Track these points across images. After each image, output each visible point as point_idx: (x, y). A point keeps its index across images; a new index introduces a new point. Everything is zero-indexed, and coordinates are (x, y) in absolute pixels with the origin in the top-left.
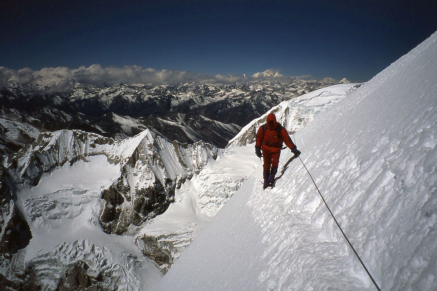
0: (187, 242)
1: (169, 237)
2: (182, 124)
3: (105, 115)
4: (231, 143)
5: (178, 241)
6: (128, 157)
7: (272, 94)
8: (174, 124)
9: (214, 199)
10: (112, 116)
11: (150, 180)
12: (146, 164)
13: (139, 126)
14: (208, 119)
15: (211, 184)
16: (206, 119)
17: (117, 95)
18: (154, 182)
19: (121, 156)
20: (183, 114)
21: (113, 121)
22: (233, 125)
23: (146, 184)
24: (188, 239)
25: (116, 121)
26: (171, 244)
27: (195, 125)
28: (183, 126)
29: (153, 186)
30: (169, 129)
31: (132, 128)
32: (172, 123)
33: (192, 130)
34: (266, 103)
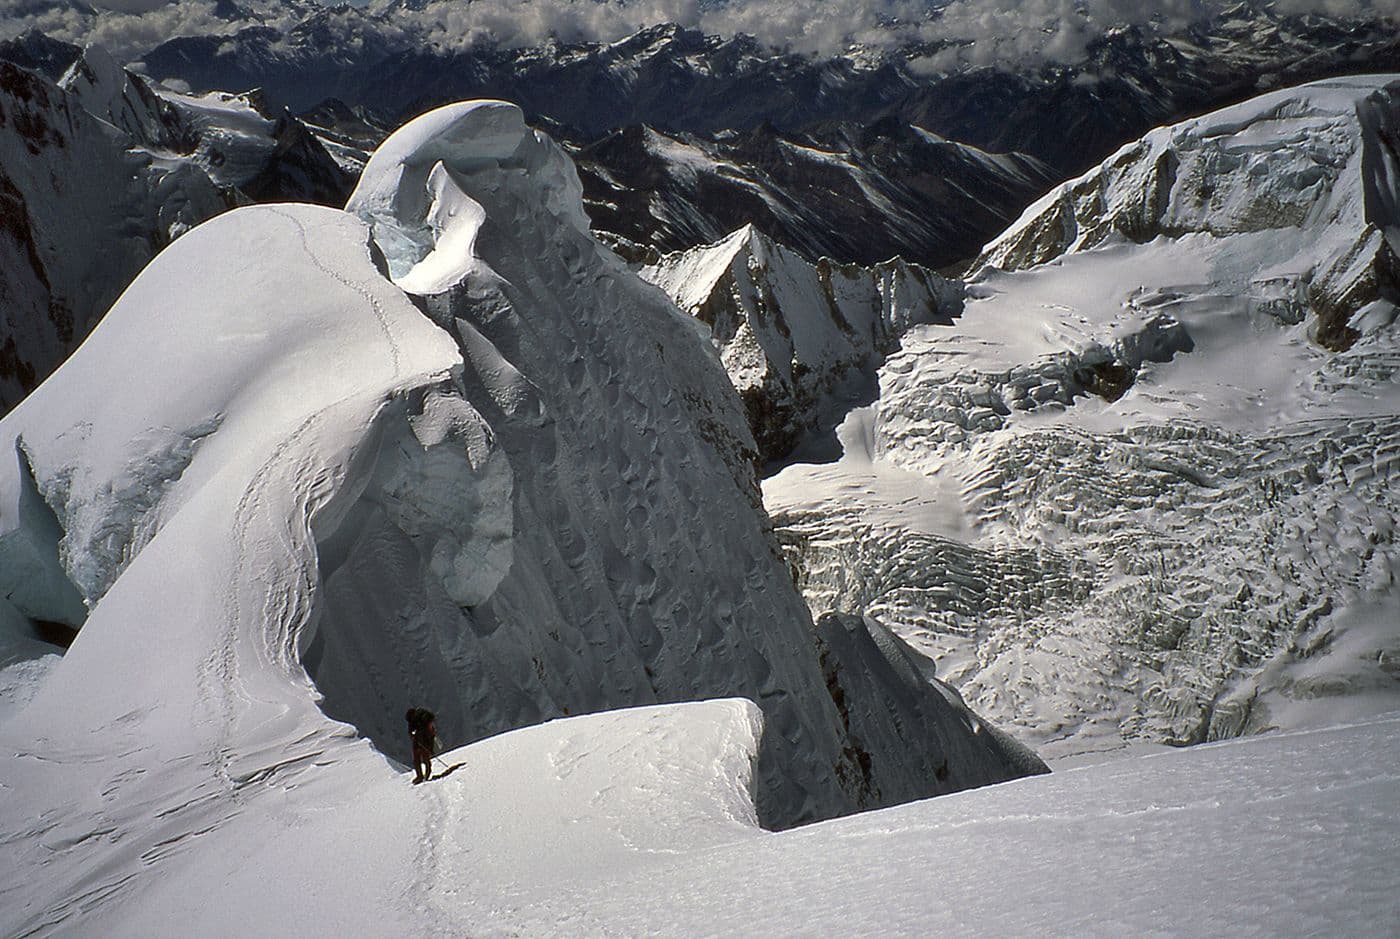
0: (845, 535)
1: (801, 522)
2: (853, 160)
3: (621, 132)
4: (989, 252)
5: (824, 533)
6: (696, 302)
7: (1161, 46)
8: (828, 158)
9: (924, 424)
10: (640, 136)
11: (754, 369)
12: (744, 325)
13: (719, 167)
14: (935, 139)
15: (917, 383)
16: (933, 138)
17: (652, 54)
18: (764, 374)
19: (678, 297)
20: (857, 124)
21: (643, 151)
22: (1017, 158)
23: (742, 378)
24: (849, 528)
25: (651, 150)
26: (801, 539)
27: (894, 160)
28: (854, 167)
29: (761, 386)
30: (810, 174)
31: (700, 172)
32: (821, 156)
33: (881, 176)
34: (1138, 79)
